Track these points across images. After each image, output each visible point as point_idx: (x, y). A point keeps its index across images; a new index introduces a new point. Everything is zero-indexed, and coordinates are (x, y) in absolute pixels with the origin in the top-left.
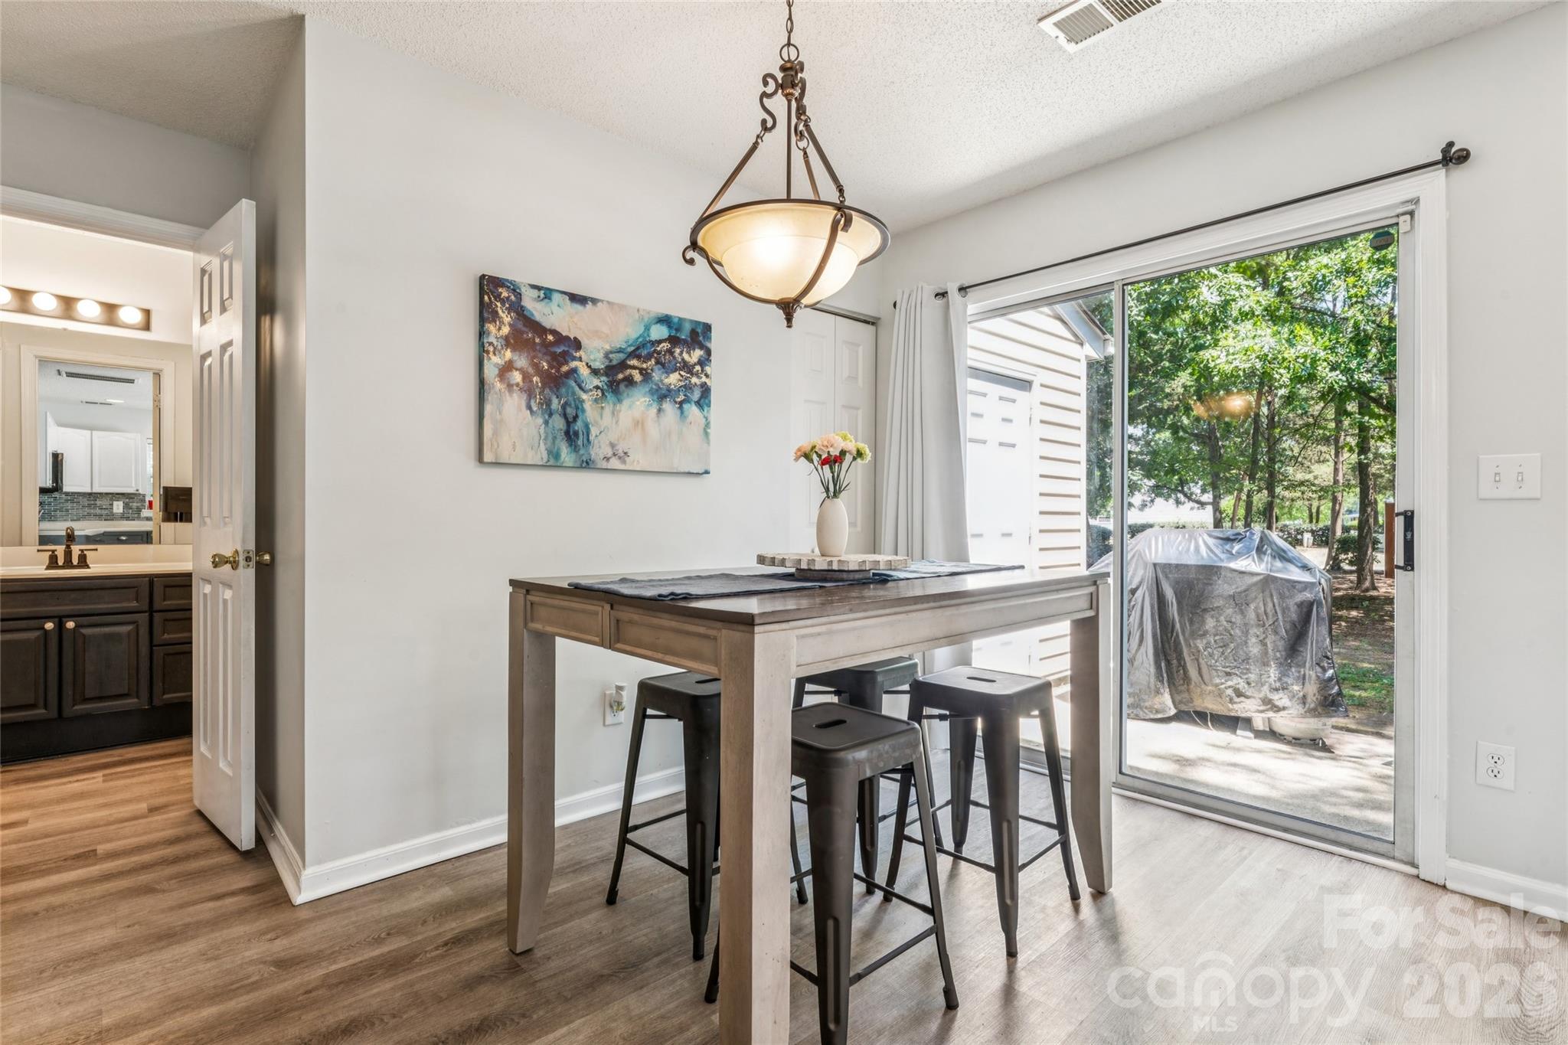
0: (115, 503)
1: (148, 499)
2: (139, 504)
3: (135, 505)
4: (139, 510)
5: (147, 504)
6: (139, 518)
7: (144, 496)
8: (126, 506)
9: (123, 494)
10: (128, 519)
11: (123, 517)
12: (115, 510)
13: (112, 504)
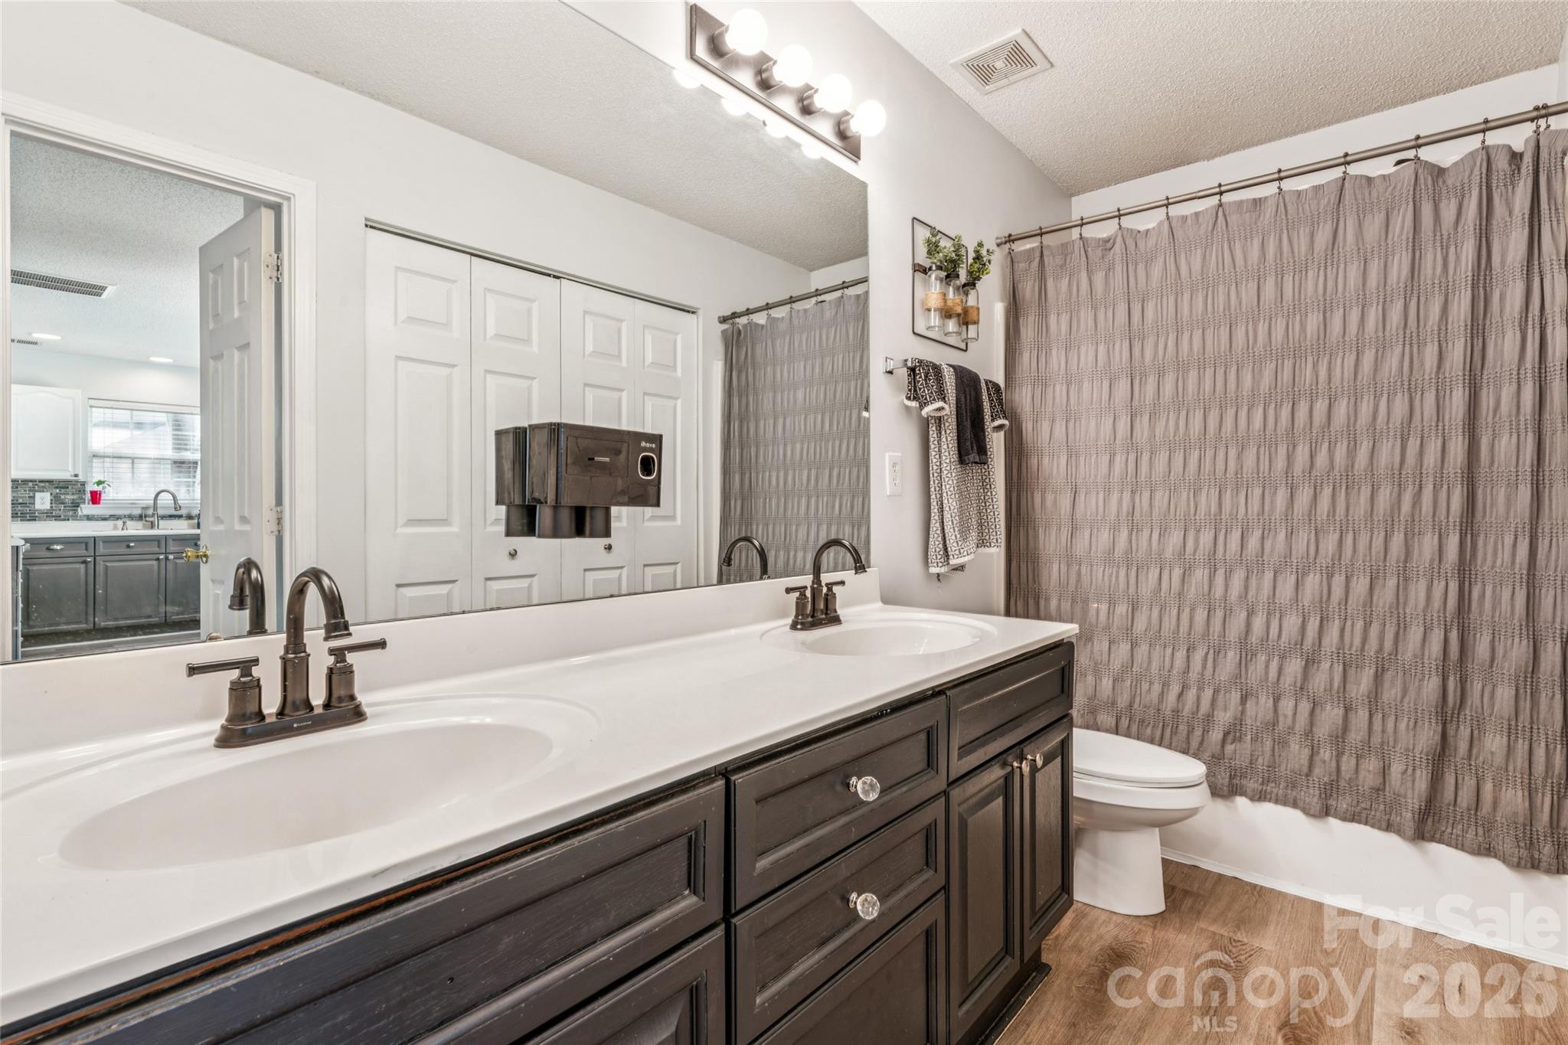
0: (38, 495)
1: (90, 488)
2: (75, 497)
3: (69, 498)
4: (76, 505)
5: (88, 496)
6: (75, 518)
7: (83, 484)
8: (56, 499)
9: (50, 482)
10: (58, 518)
11: (50, 515)
12: (38, 506)
13: (33, 497)
